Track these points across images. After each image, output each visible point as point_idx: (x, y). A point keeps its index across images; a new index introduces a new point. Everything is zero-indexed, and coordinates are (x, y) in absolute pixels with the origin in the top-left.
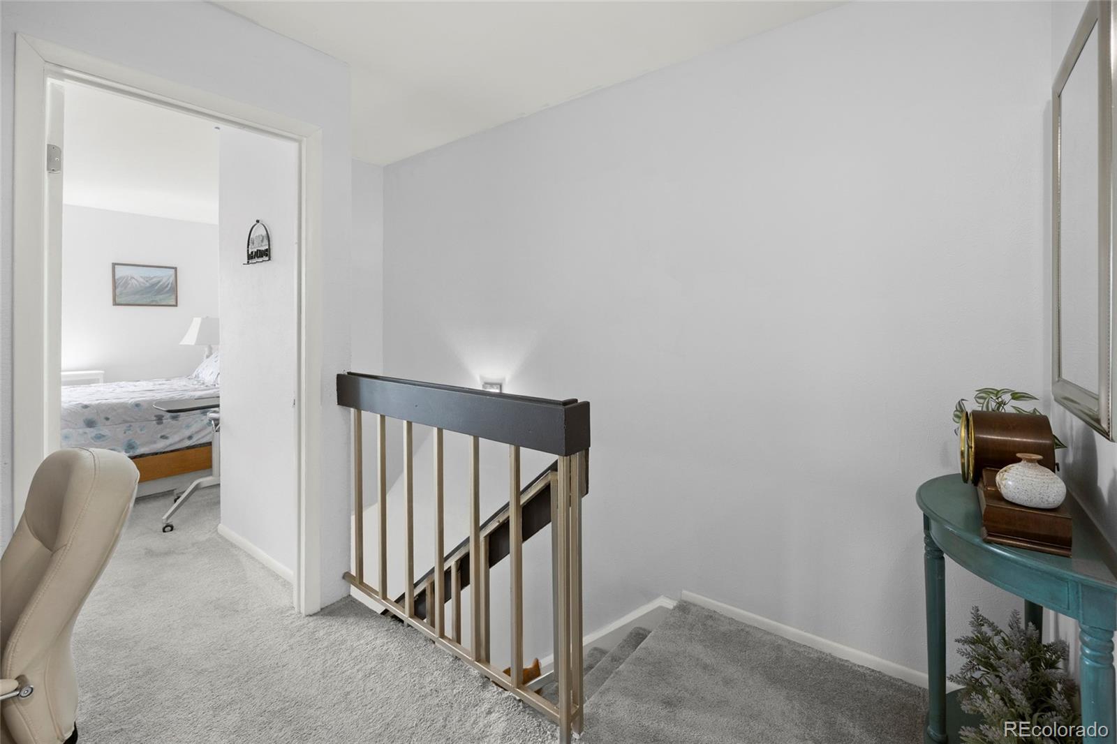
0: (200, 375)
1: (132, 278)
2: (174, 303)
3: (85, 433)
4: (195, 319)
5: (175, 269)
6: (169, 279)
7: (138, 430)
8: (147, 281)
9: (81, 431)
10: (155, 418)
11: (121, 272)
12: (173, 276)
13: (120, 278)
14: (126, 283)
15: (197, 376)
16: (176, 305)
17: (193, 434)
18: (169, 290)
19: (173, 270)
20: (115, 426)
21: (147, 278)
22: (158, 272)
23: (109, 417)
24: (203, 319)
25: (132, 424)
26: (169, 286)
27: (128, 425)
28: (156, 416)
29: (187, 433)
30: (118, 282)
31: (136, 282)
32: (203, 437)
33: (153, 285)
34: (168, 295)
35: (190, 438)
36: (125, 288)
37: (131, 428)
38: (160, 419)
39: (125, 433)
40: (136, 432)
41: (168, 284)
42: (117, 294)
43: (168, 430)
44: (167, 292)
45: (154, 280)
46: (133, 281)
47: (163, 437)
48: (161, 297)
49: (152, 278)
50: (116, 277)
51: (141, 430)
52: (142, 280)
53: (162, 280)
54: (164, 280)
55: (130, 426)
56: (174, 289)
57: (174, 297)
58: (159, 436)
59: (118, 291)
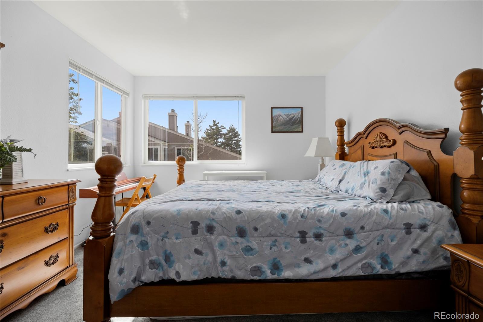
0: (322, 180)
1: (280, 115)
2: (301, 130)
3: (237, 243)
4: (313, 139)
5: (302, 108)
6: (298, 115)
7: (283, 246)
8: (287, 117)
9: (234, 240)
10: (298, 235)
11: (276, 112)
12: (301, 113)
13: (275, 116)
14: (277, 119)
15: (319, 181)
16: (302, 132)
17: (338, 262)
18: (299, 122)
19: (301, 109)
20: (262, 239)
21: (288, 115)
22: (293, 111)
23: (258, 227)
24: (319, 138)
25: (278, 239)
26: (299, 119)
27: (273, 239)
28: (299, 232)
29: (331, 259)
30: (274, 119)
31: (282, 118)
32: (349, 268)
33: (291, 119)
34: (297, 125)
35: (335, 266)
36: (277, 122)
37: (277, 244)
38: (303, 235)
39: (271, 249)
40: (281, 249)
41: (298, 118)
42: (274, 125)
43: (312, 252)
44: (298, 123)
45: (291, 116)
46: (281, 117)
47: (308, 261)
48: (295, 126)
49: (290, 115)
50: (273, 116)
51: (286, 248)
52: (285, 117)
53: (295, 116)
54: (296, 116)
55: (276, 241)
56: (301, 122)
57: (301, 126)
58: (303, 258)
59: (274, 124)
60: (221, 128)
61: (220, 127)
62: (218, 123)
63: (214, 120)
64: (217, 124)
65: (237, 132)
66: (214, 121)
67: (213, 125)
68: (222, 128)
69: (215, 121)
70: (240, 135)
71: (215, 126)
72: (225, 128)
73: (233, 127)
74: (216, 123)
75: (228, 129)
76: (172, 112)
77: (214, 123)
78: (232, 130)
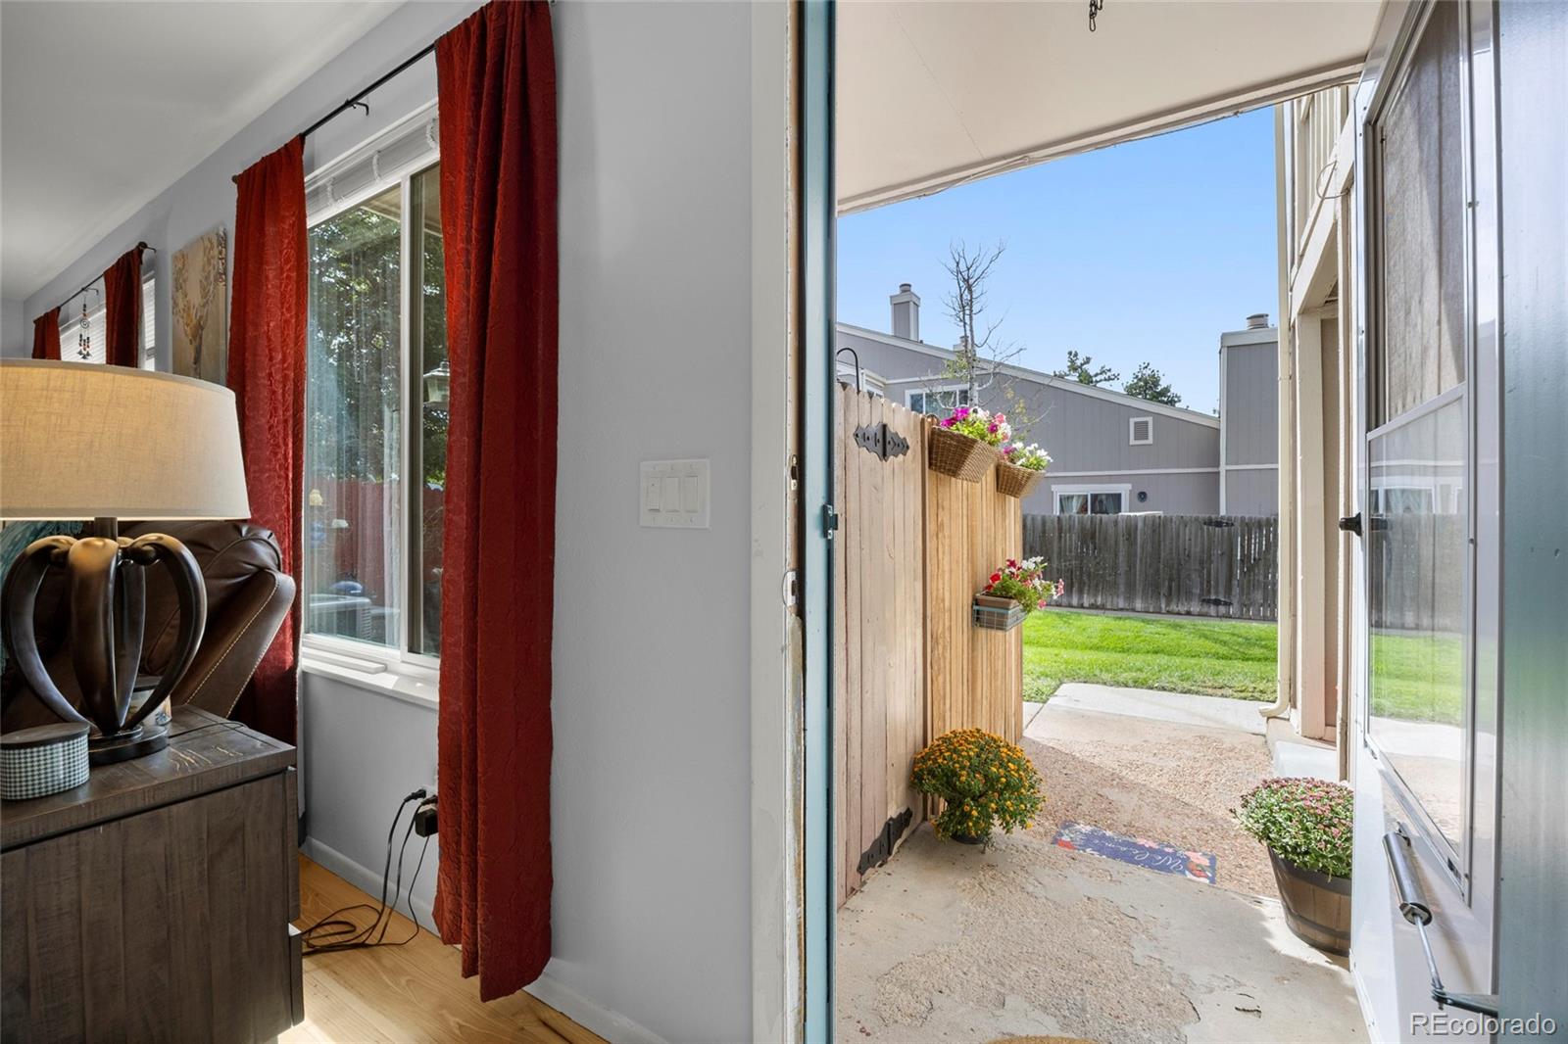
60: (1098, 378)
61: (1096, 375)
62: (1088, 361)
63: (1070, 353)
64: (1082, 365)
65: (1167, 390)
66: (1073, 355)
67: (1066, 370)
68: (1102, 377)
69: (1076, 355)
70: (1180, 401)
71: (1075, 370)
72: (1116, 377)
73: (1147, 372)
74: (1078, 363)
75: (1127, 379)
76: (904, 291)
77: (1072, 362)
78: (1146, 383)
